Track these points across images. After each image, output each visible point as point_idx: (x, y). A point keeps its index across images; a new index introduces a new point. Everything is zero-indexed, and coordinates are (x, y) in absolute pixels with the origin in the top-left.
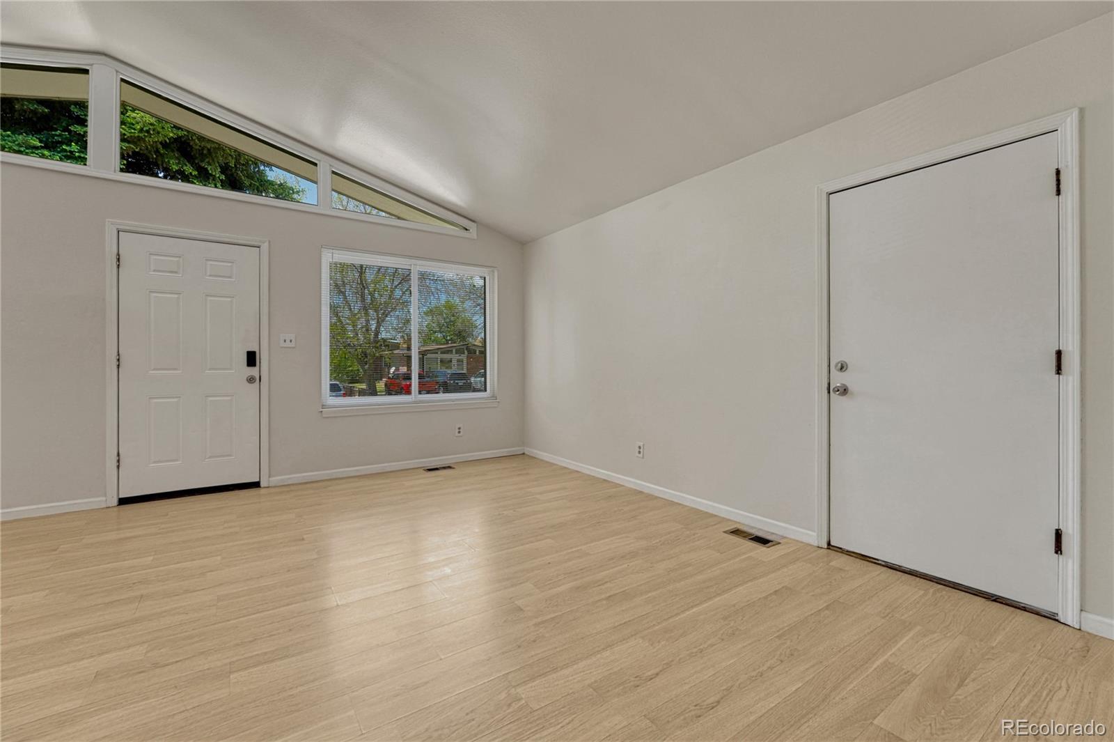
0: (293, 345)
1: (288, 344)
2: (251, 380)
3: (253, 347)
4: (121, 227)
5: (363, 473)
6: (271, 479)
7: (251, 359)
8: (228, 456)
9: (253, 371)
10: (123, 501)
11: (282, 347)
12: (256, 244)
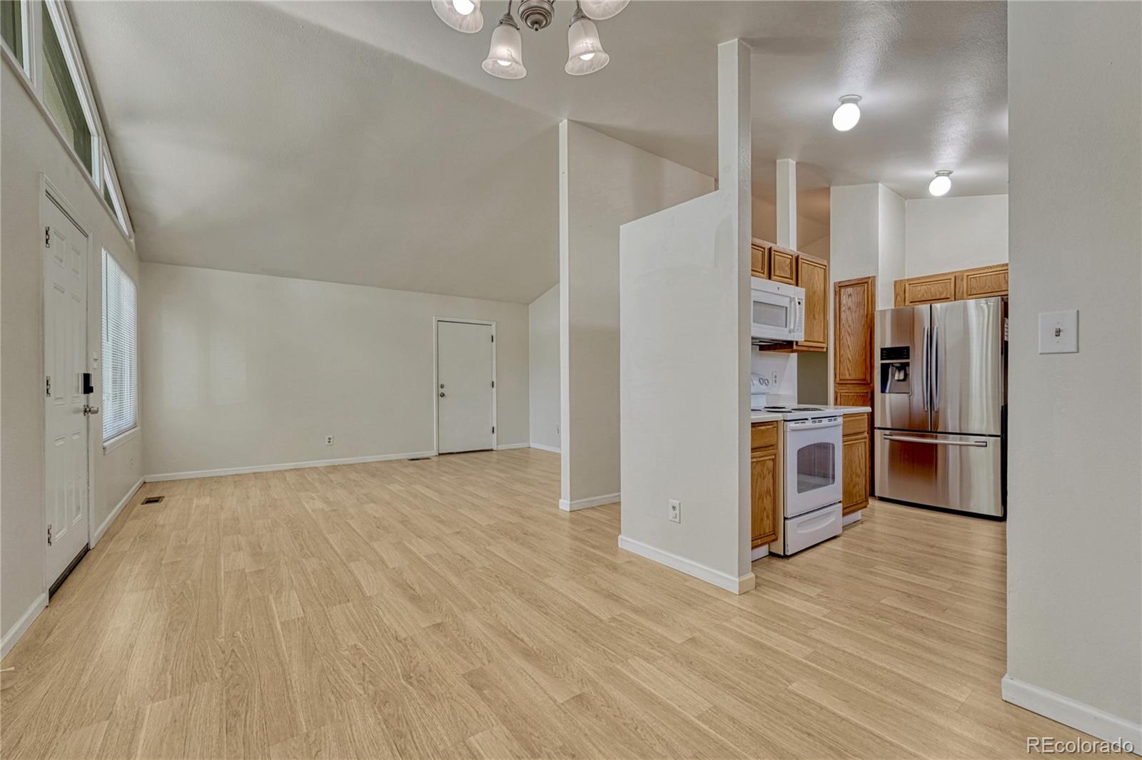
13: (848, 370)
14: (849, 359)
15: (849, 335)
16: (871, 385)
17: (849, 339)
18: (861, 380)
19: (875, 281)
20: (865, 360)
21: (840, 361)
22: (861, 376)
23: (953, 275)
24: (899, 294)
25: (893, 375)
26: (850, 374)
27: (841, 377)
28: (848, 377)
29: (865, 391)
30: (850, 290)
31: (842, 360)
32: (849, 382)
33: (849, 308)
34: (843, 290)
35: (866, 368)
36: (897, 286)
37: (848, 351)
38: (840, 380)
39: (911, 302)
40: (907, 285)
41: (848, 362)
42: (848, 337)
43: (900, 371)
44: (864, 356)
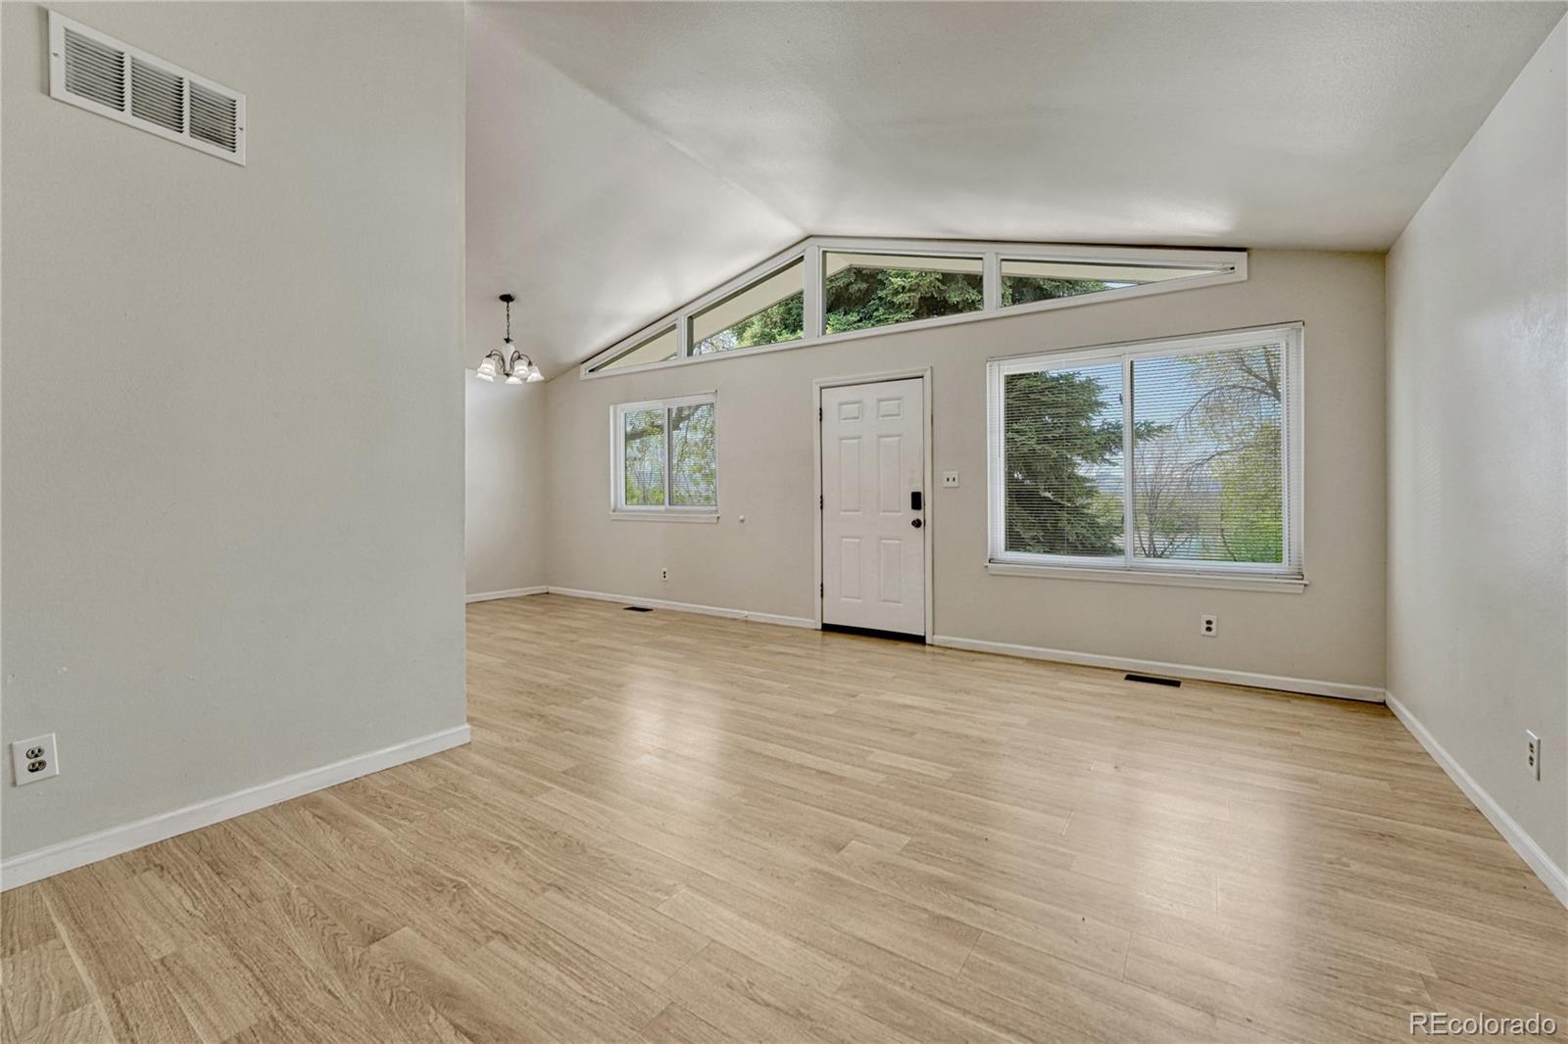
0: (956, 484)
1: (951, 483)
2: (917, 524)
3: (918, 488)
4: (823, 385)
5: (1040, 657)
6: (935, 637)
7: (917, 501)
8: (896, 602)
9: (918, 515)
10: (827, 628)
11: (946, 488)
12: (919, 374)
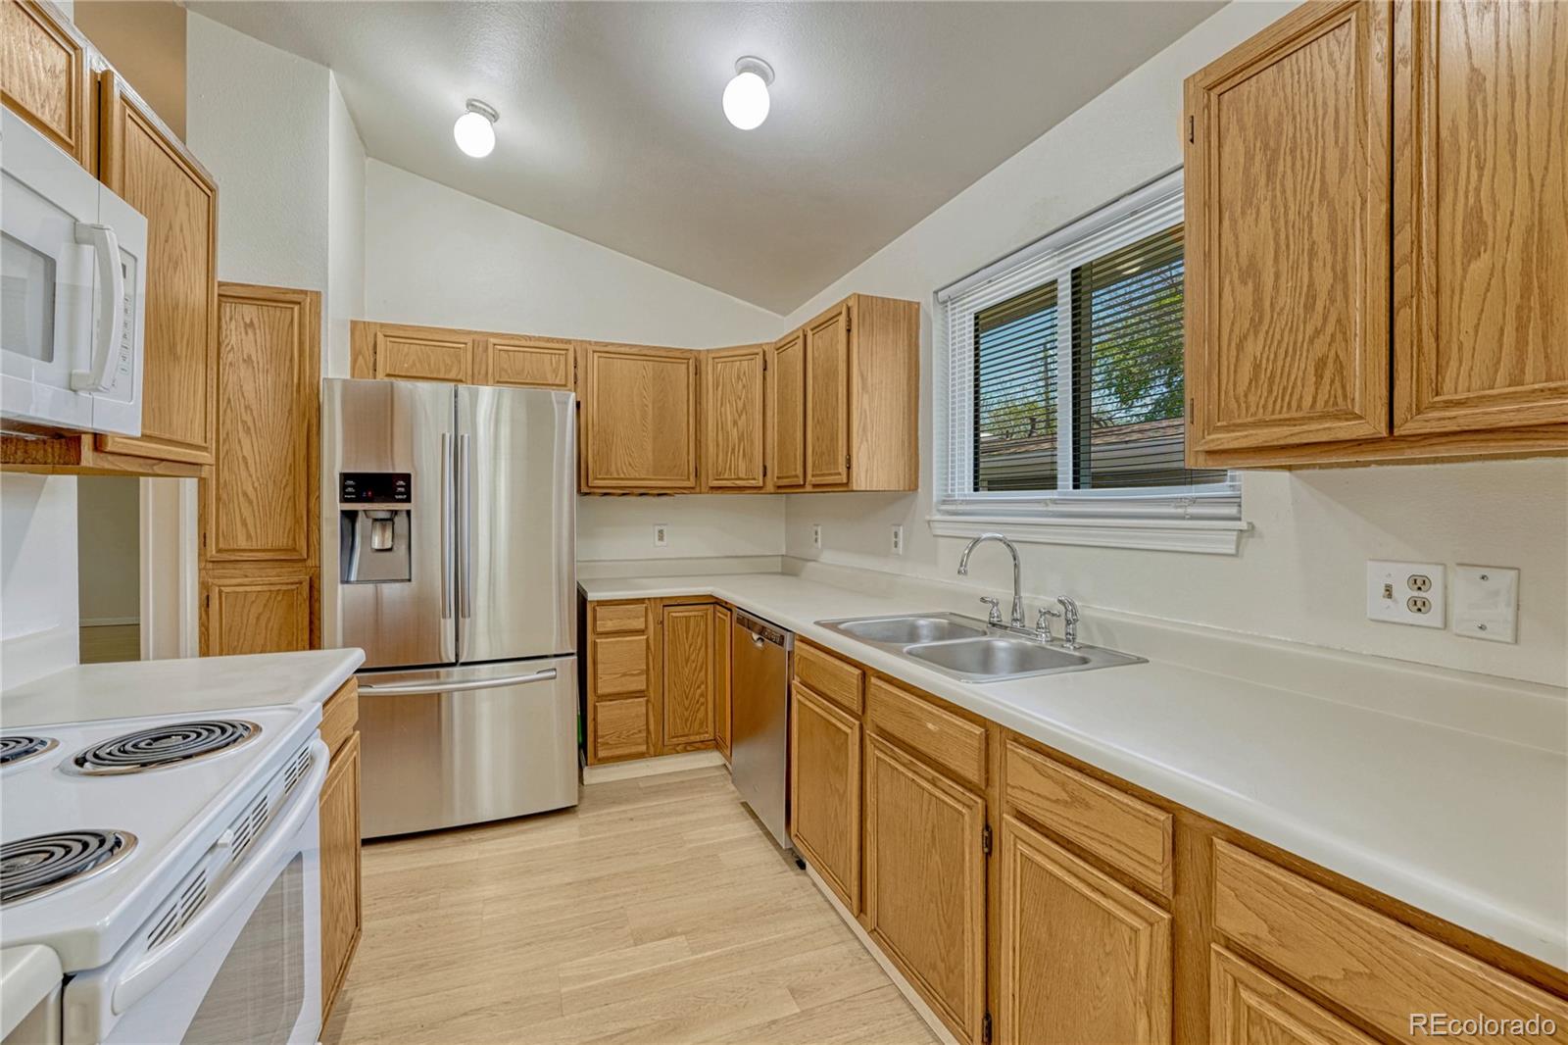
13: (244, 524)
14: (245, 494)
15: (248, 431)
16: (310, 563)
17: (247, 444)
18: (286, 550)
19: (319, 303)
20: (294, 498)
21: (218, 499)
22: (283, 541)
23: (468, 340)
24: (360, 352)
25: (367, 539)
26: (249, 537)
27: (221, 546)
28: (242, 543)
29: (296, 579)
30: (249, 312)
31: (224, 496)
32: (246, 556)
33: (248, 361)
34: (227, 309)
35: (297, 521)
36: (357, 333)
37: (244, 474)
38: (219, 551)
39: (388, 375)
40: (380, 336)
41: (244, 505)
42: (242, 434)
43: (384, 529)
44: (289, 489)
